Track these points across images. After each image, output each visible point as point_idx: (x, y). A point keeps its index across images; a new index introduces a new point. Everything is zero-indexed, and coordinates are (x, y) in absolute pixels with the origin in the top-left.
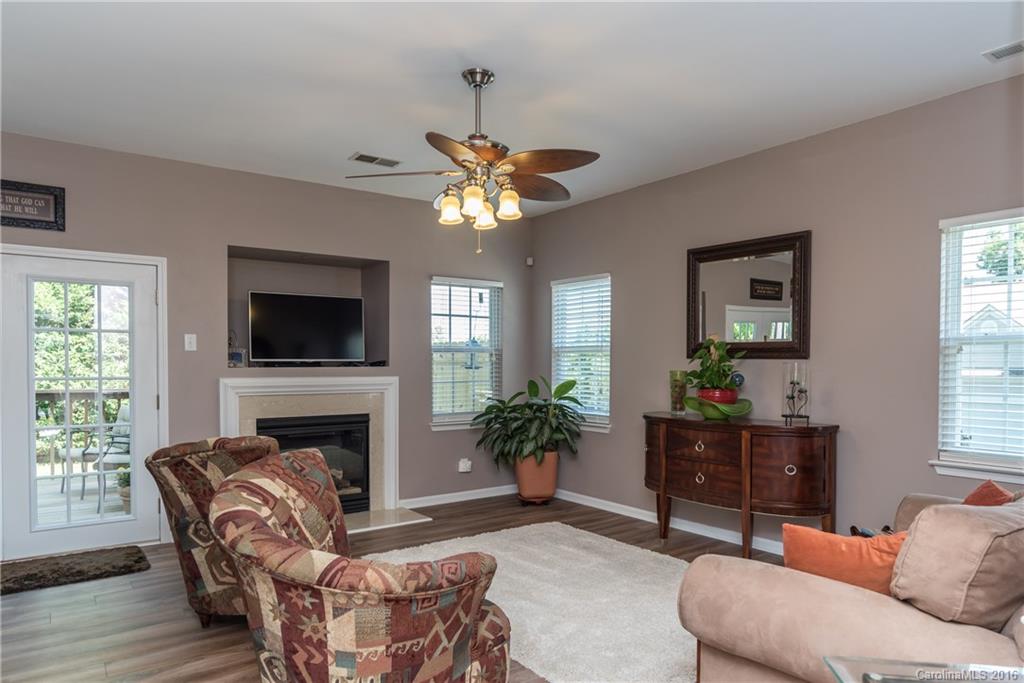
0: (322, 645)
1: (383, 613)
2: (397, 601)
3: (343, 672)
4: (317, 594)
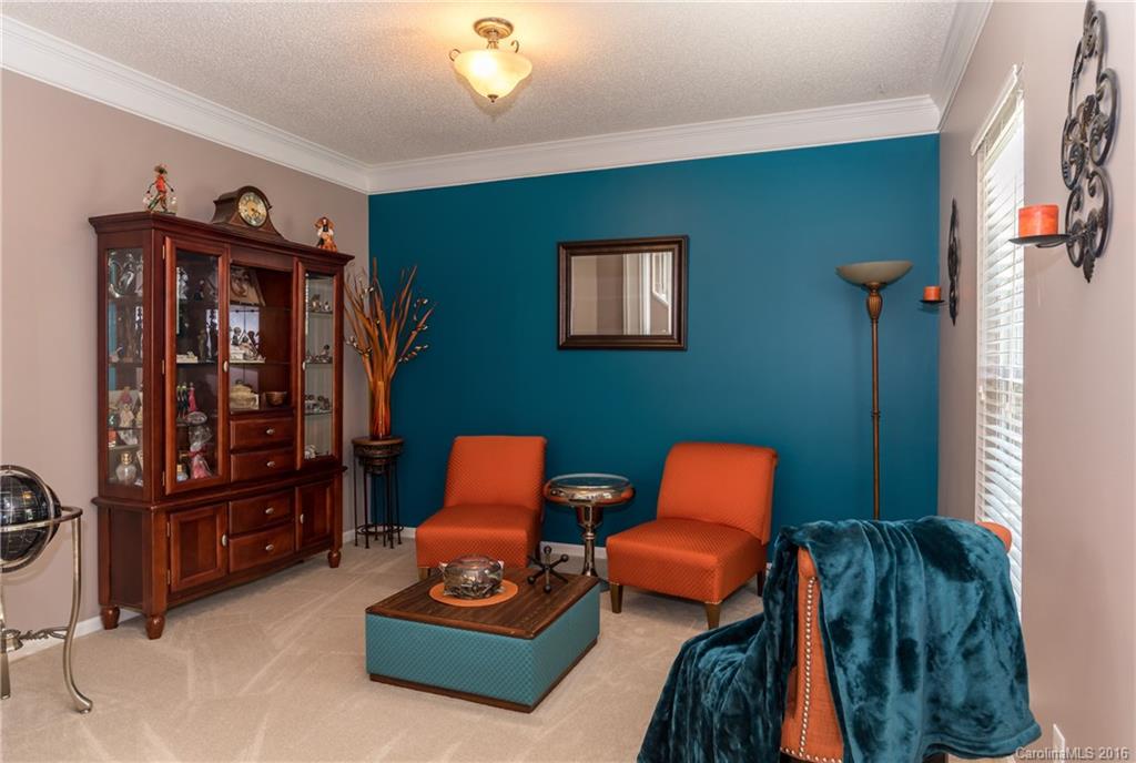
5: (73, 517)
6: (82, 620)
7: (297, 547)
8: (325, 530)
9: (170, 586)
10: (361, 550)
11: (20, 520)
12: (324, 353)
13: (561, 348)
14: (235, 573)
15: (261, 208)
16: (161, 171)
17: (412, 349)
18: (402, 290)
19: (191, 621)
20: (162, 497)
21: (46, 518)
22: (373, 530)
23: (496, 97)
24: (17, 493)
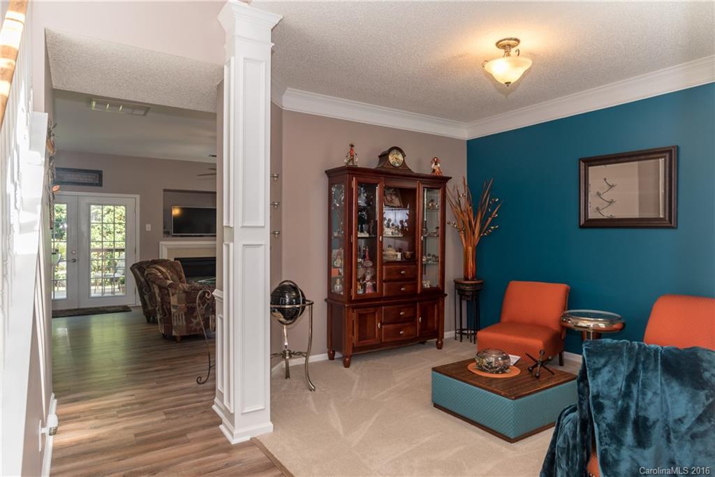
0: (170, 303)
1: (184, 295)
2: (187, 292)
3: (175, 310)
4: (168, 290)
5: (309, 304)
6: (314, 354)
7: (418, 335)
8: (434, 327)
9: (353, 344)
10: (458, 342)
11: (291, 303)
12: (435, 231)
13: (581, 227)
14: (384, 343)
15: (400, 157)
16: (352, 146)
17: (489, 228)
18: (484, 194)
19: (364, 363)
20: (350, 301)
21: (299, 304)
22: (466, 332)
23: (510, 83)
24: (290, 292)
